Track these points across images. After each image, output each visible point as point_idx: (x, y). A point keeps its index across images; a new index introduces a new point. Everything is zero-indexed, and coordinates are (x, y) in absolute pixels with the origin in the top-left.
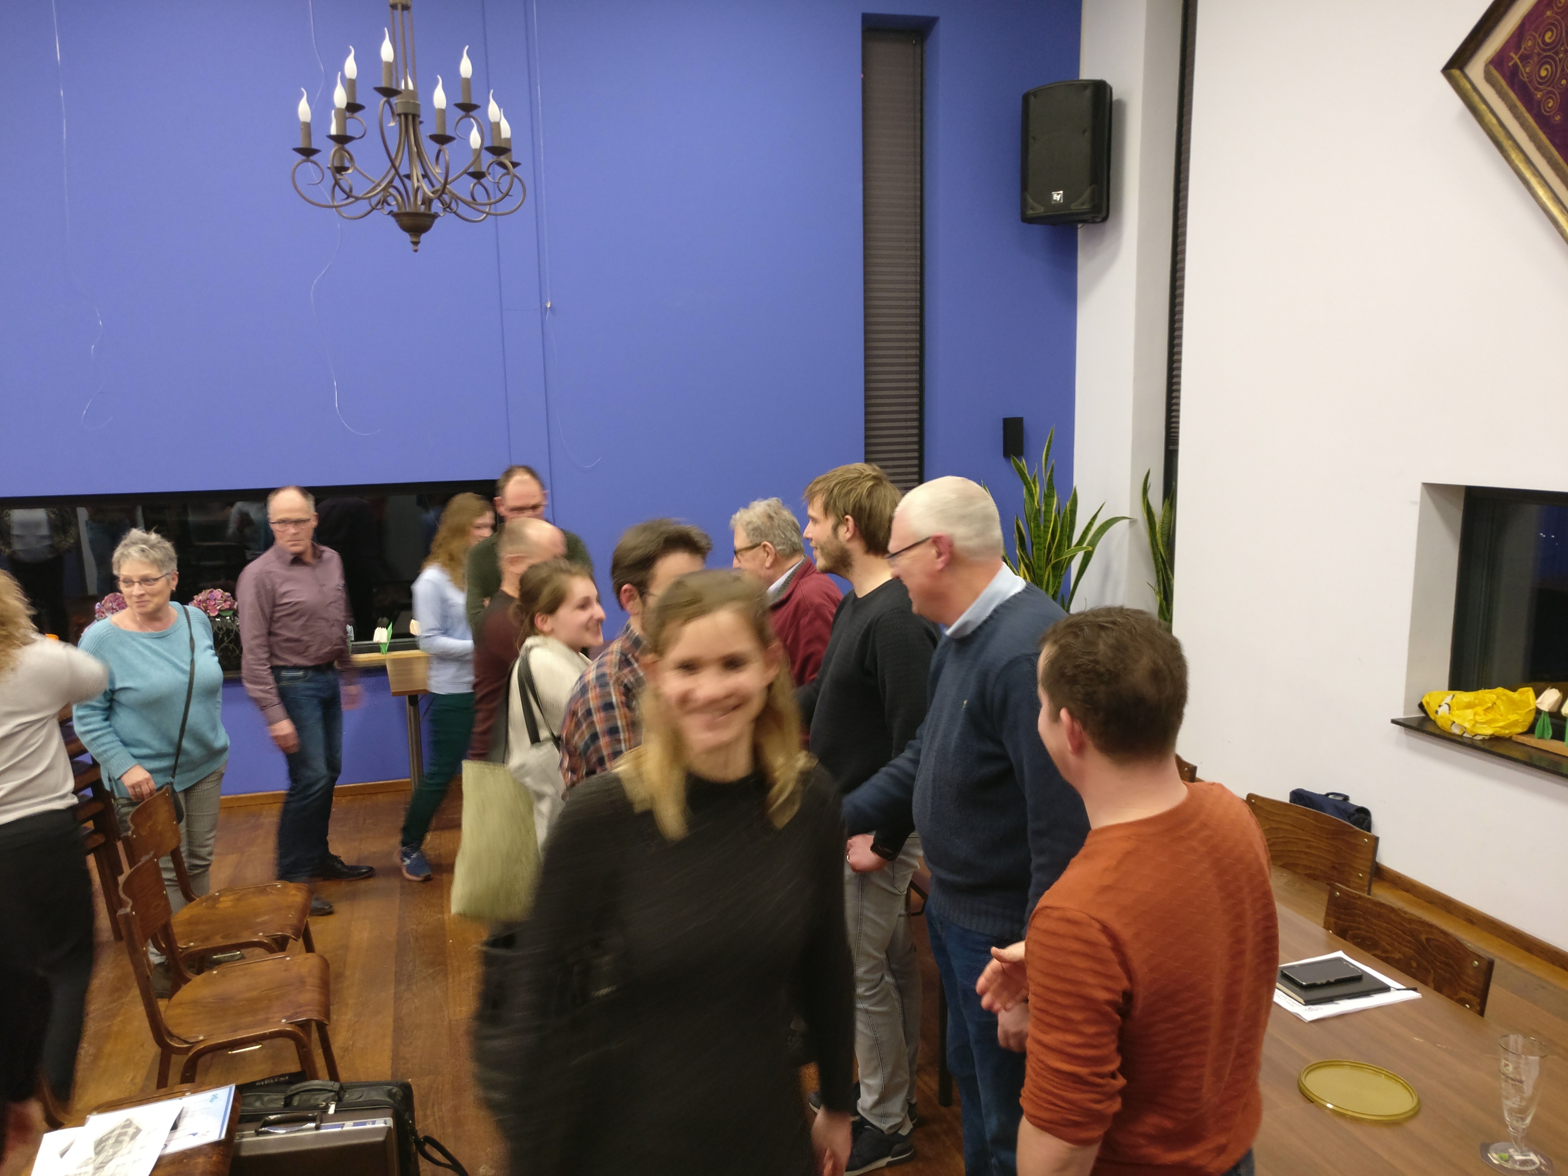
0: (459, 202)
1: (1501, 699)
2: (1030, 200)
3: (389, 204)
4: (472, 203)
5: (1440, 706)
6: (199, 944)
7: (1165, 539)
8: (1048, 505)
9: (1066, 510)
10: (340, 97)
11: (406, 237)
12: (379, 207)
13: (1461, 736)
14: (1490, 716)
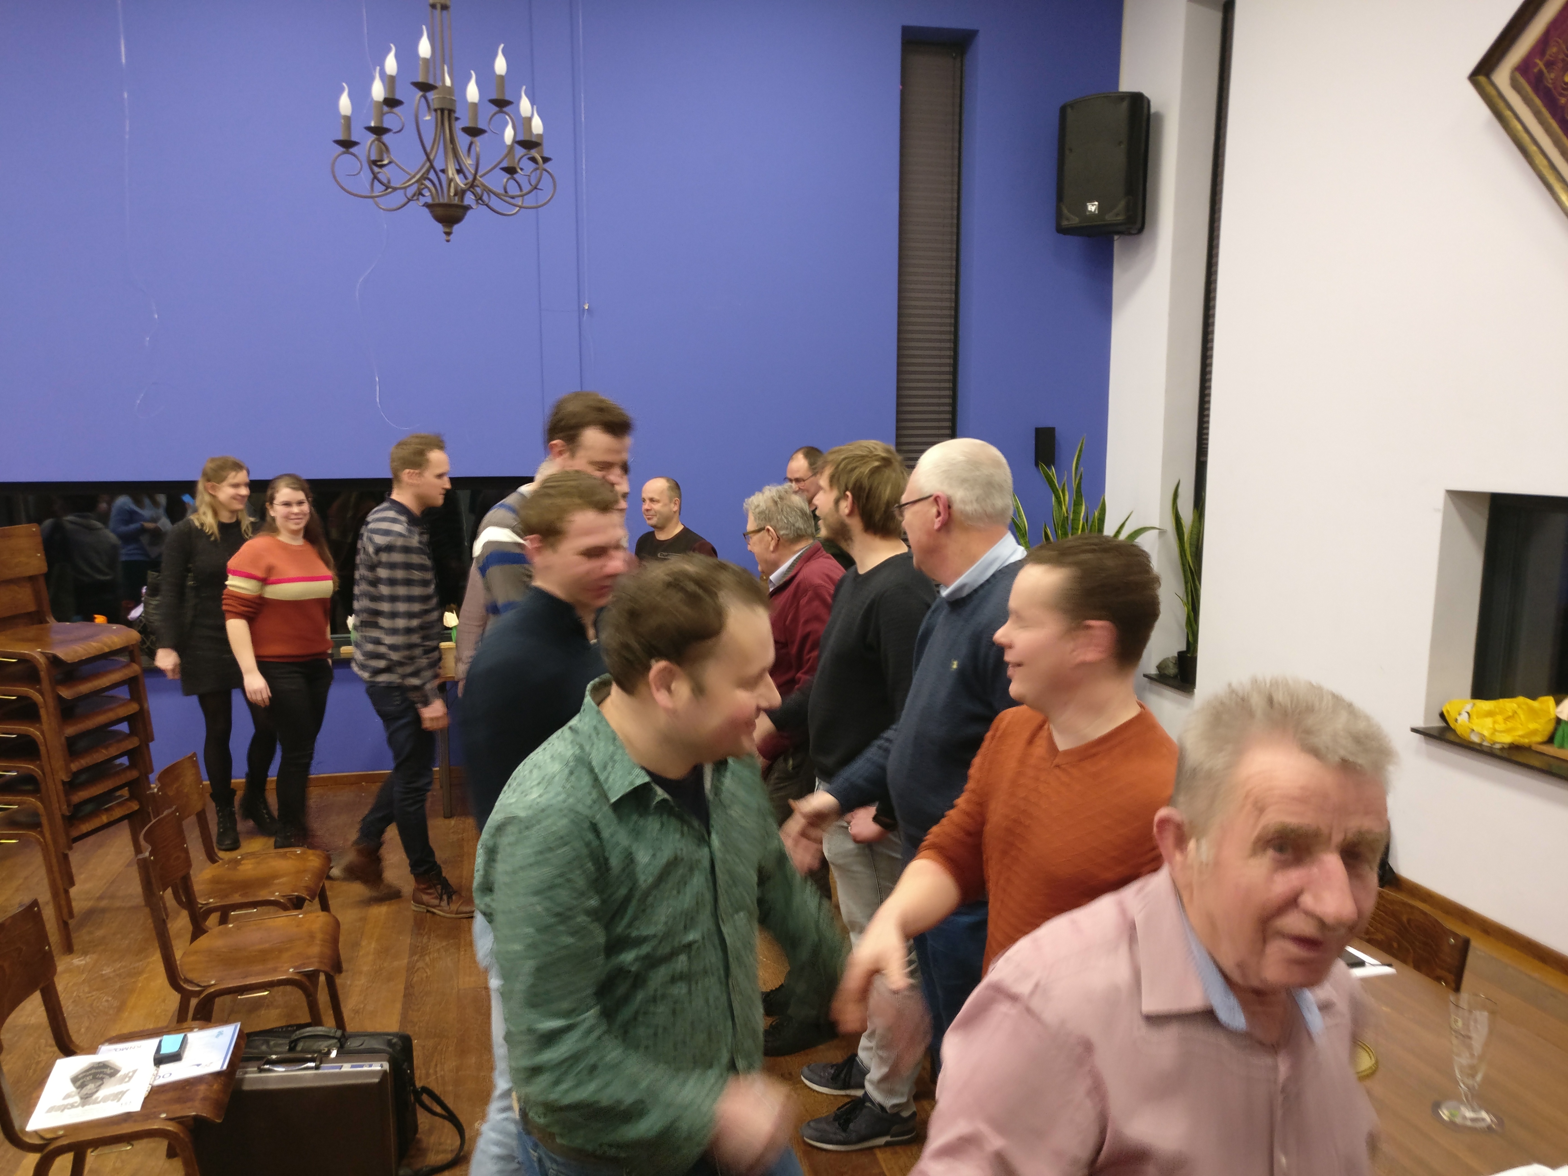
0: (492, 195)
1: (1522, 709)
2: (1065, 211)
3: (423, 196)
4: (504, 196)
5: (1460, 714)
6: (218, 900)
7: (1194, 549)
8: (1076, 513)
9: (1094, 518)
10: (378, 91)
11: (439, 227)
12: (415, 198)
13: (1480, 745)
14: (1510, 724)
